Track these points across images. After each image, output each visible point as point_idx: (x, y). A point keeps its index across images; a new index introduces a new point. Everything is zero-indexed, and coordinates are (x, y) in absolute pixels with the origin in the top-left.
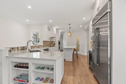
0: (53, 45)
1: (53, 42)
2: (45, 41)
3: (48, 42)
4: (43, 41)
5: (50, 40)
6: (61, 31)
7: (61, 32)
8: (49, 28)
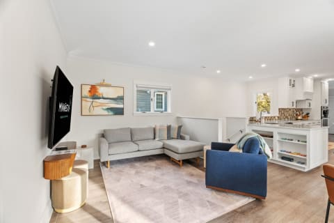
0: (303, 117)
1: (302, 110)
2: (283, 109)
3: (290, 109)
4: (279, 109)
5: (295, 107)
6: (330, 80)
7: (329, 82)
8: (292, 83)
